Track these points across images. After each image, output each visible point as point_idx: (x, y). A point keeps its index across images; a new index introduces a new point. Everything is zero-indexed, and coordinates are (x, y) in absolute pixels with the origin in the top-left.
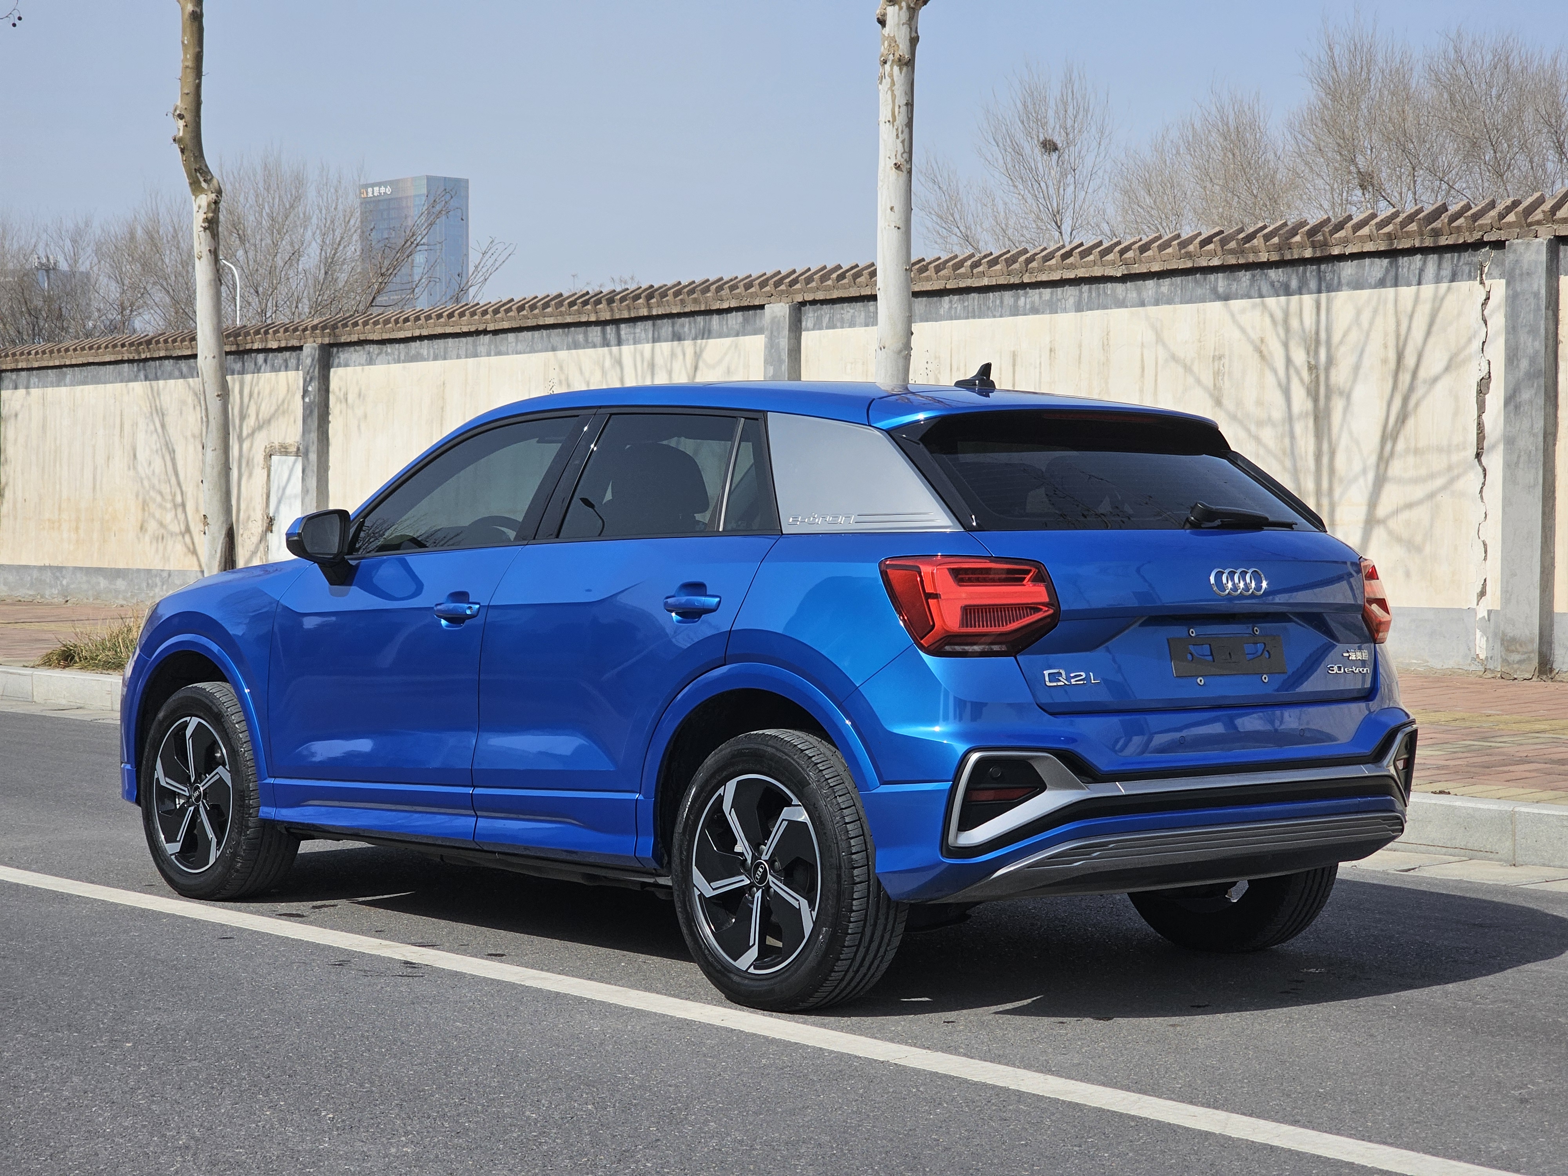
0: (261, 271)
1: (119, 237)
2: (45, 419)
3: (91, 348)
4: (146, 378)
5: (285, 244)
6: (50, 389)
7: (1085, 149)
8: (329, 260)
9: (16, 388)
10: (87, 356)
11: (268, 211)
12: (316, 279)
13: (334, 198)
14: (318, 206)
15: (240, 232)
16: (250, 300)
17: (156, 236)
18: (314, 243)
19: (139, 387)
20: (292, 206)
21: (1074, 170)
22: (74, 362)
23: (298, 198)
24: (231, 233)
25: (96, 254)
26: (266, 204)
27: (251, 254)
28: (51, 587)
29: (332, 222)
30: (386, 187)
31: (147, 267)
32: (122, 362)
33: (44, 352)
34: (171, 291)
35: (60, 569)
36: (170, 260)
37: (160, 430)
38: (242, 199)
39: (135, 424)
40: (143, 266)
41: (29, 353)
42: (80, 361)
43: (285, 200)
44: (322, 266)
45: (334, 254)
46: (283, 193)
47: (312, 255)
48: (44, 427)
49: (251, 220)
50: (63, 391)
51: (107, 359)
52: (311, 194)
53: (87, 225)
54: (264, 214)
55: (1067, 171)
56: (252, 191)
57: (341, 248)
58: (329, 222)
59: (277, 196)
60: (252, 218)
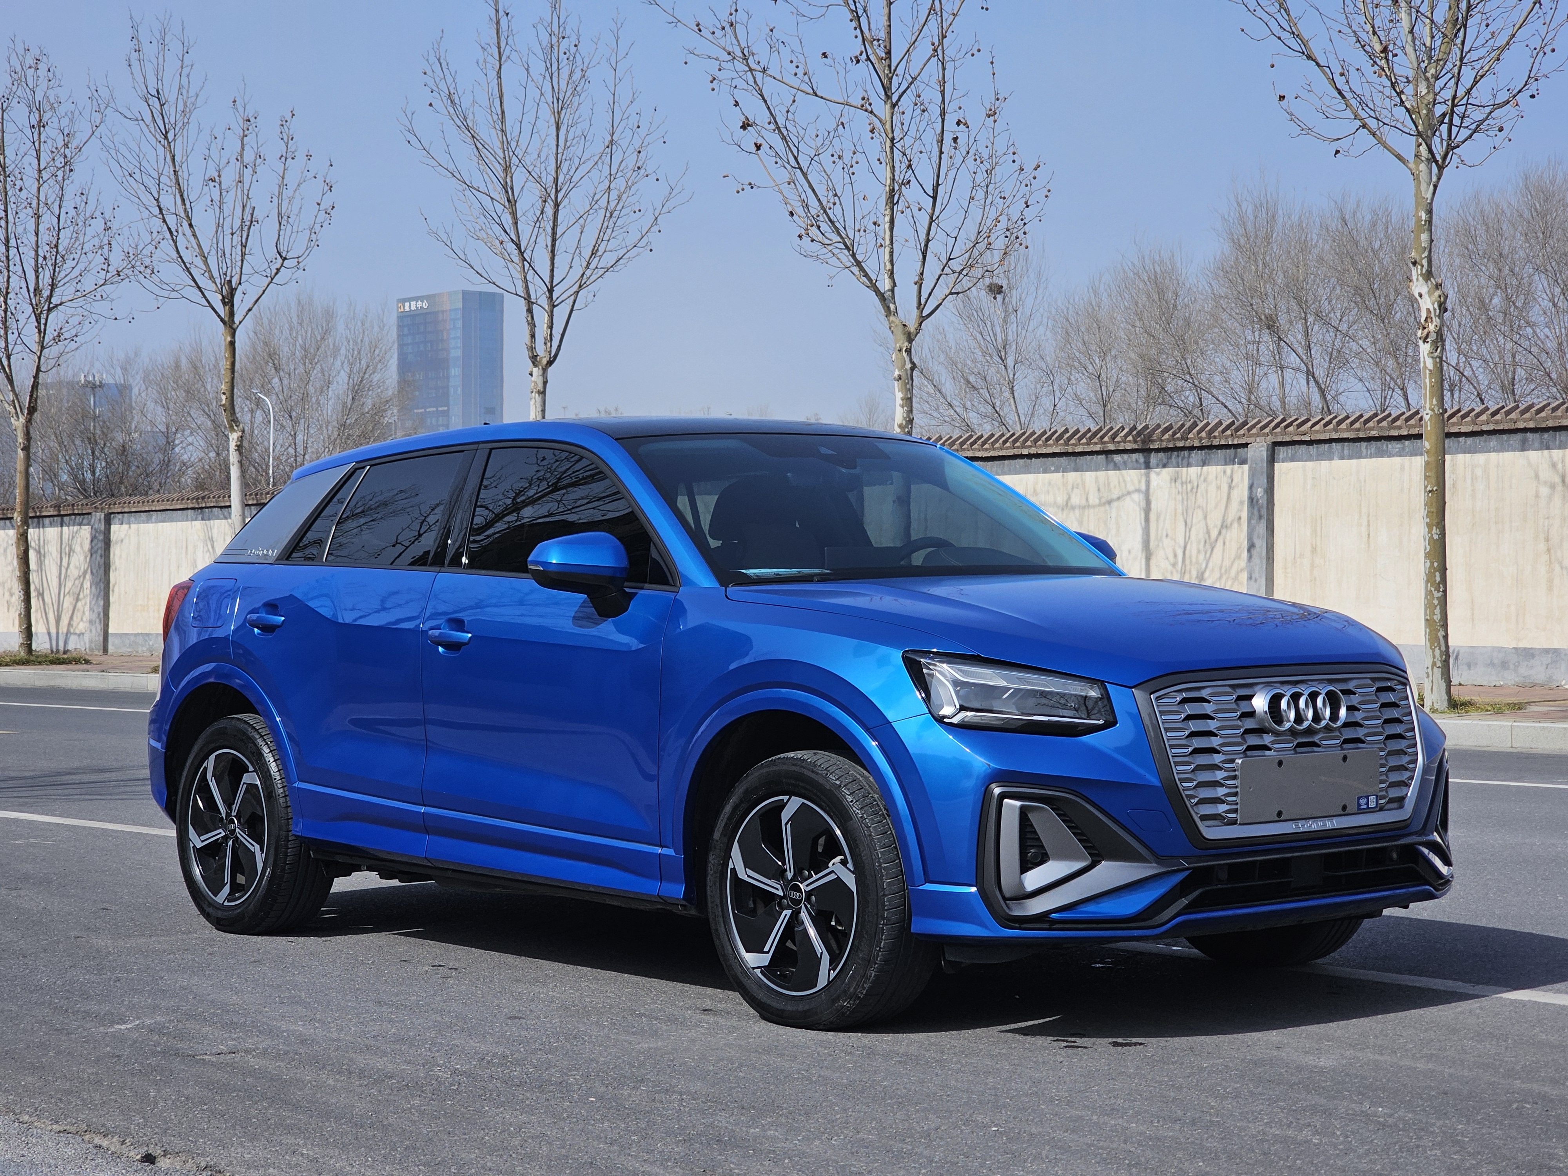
0: (294, 397)
1: (165, 366)
2: (139, 543)
3: (168, 500)
4: (203, 519)
5: (316, 373)
6: (142, 525)
7: (1025, 293)
8: (356, 387)
9: (122, 524)
10: (166, 505)
11: (301, 342)
12: (344, 404)
13: (361, 331)
14: (347, 338)
15: (276, 362)
16: (285, 424)
17: (198, 364)
18: (342, 372)
19: (198, 524)
20: (322, 338)
21: (1016, 311)
22: (157, 508)
23: (327, 332)
24: (267, 363)
25: (144, 381)
26: (300, 337)
27: (285, 382)
28: (143, 646)
29: (359, 353)
30: (422, 302)
31: (191, 394)
32: (187, 509)
33: (139, 502)
34: (212, 415)
35: (148, 635)
36: (212, 387)
37: (211, 550)
38: (277, 332)
39: (195, 547)
40: (188, 392)
41: (129, 503)
42: (161, 508)
43: (316, 333)
44: (350, 393)
45: (361, 381)
46: (314, 326)
47: (341, 382)
48: (138, 548)
49: (285, 351)
50: (151, 526)
51: (178, 507)
52: (341, 327)
53: (136, 354)
54: (298, 347)
55: (1010, 312)
56: (287, 325)
57: (367, 376)
58: (356, 352)
59: (310, 329)
60: (286, 349)
